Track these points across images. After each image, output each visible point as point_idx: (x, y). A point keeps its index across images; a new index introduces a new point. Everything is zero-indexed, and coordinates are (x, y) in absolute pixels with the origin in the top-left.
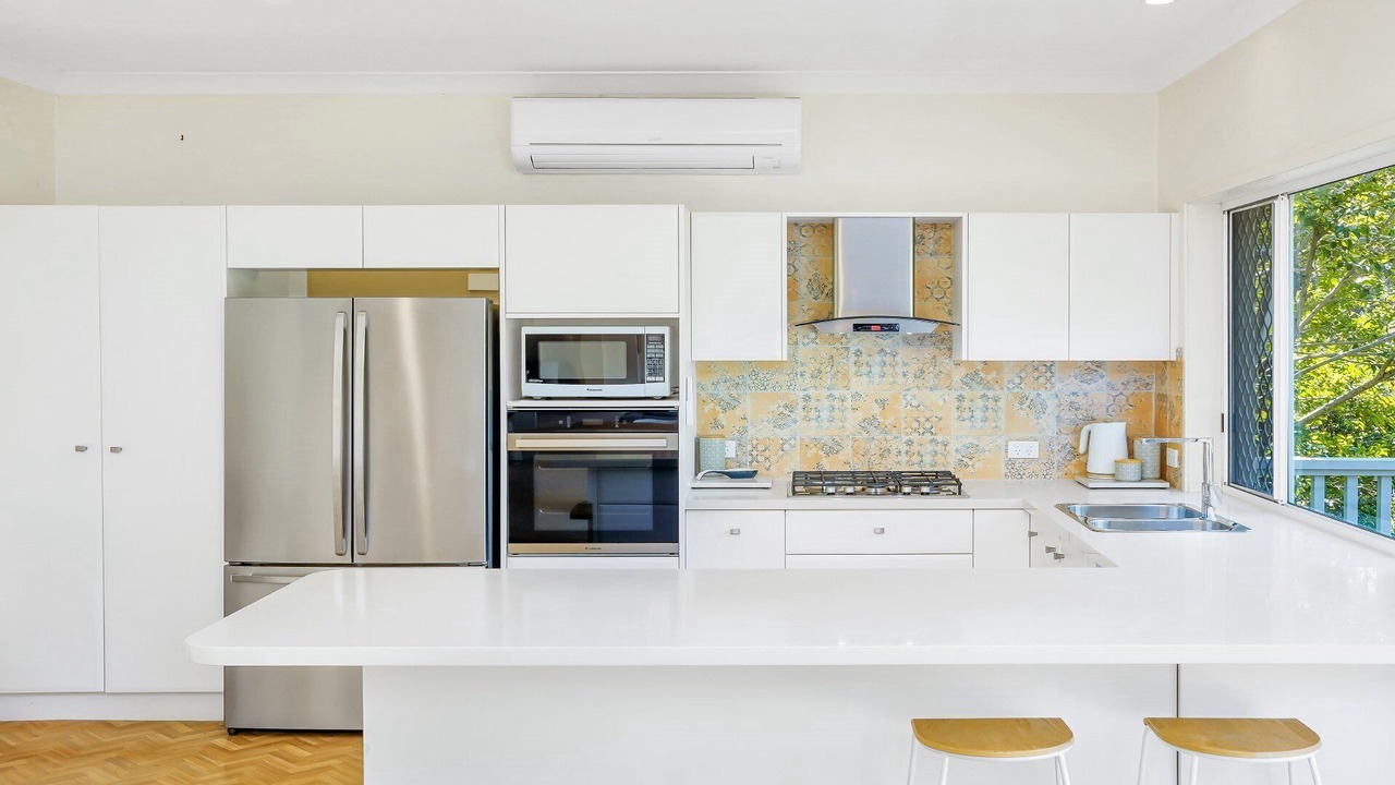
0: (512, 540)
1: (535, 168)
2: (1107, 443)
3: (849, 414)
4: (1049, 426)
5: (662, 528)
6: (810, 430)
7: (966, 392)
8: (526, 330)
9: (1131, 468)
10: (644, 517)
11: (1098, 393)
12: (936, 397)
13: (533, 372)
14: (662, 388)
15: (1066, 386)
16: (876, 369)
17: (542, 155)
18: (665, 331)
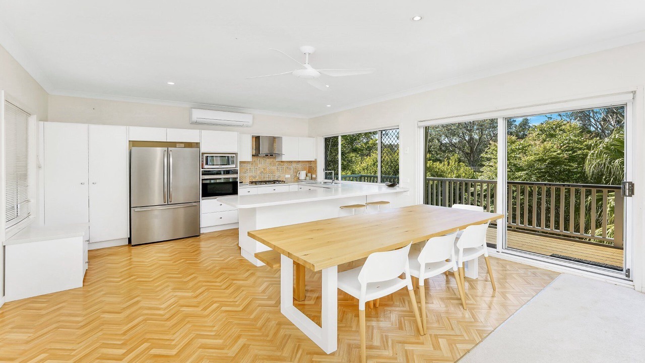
0: (202, 197)
1: (196, 123)
2: (303, 175)
3: (258, 171)
4: (292, 172)
5: (235, 192)
6: (250, 174)
7: (278, 167)
8: (205, 155)
9: (308, 178)
10: (231, 191)
11: (299, 166)
12: (274, 168)
13: (207, 164)
14: (234, 166)
15: (294, 165)
16: (263, 163)
17: (199, 120)
18: (235, 155)
